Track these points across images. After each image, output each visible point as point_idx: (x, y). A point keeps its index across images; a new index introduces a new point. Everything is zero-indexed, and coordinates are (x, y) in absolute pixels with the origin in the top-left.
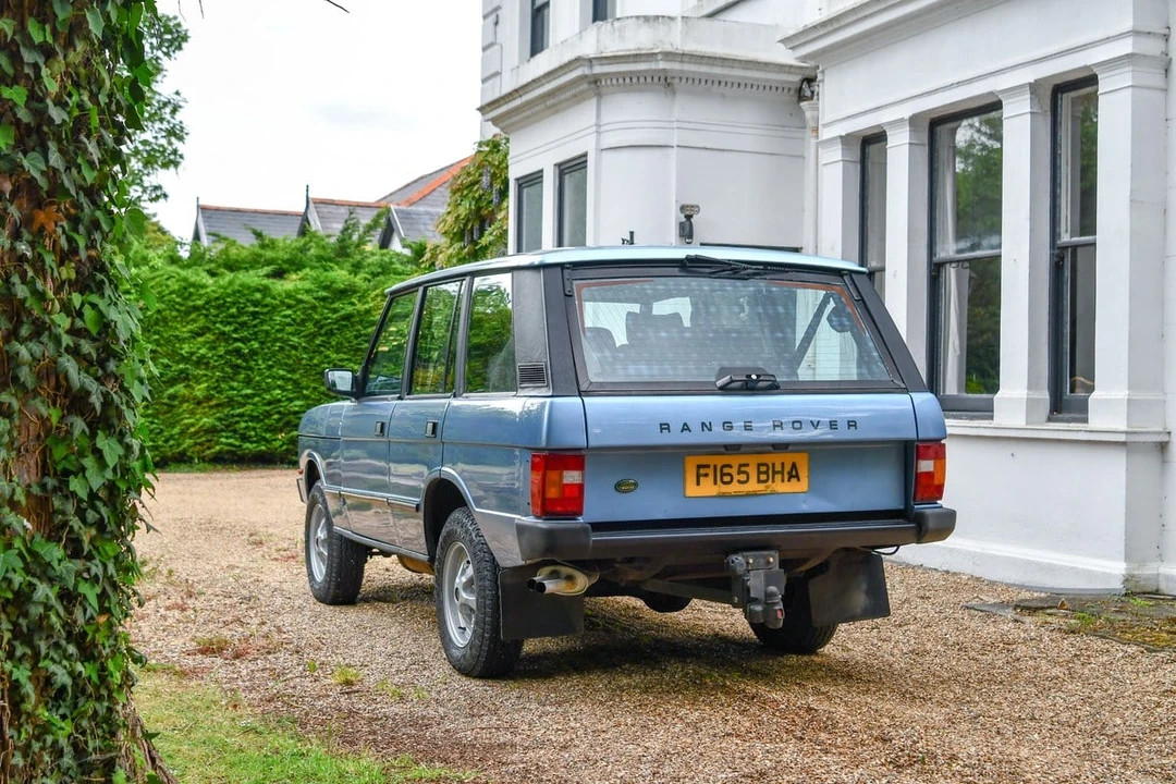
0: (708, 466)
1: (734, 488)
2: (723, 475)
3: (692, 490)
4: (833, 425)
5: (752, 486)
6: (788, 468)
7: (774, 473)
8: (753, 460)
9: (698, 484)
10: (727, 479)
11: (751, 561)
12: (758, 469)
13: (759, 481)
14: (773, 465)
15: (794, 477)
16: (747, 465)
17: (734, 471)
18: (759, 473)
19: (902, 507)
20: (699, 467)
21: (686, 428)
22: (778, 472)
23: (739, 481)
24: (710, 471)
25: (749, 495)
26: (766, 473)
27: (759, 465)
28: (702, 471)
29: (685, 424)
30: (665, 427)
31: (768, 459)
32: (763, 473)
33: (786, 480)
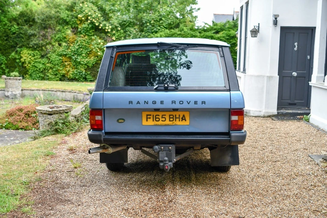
0: (151, 115)
1: (160, 123)
2: (156, 118)
3: (145, 123)
4: (196, 103)
5: (167, 122)
6: (181, 117)
7: (176, 118)
8: (167, 114)
9: (147, 121)
10: (157, 119)
11: (162, 148)
12: (170, 117)
13: (170, 121)
14: (176, 115)
15: (184, 120)
16: (165, 115)
17: (160, 117)
18: (170, 118)
19: (228, 132)
20: (147, 115)
21: (138, 103)
22: (177, 118)
23: (162, 121)
24: (151, 117)
25: (166, 125)
26: (173, 118)
28: (148, 117)
29: (138, 101)
30: (130, 102)
31: (174, 113)
32: (171, 118)
33: (181, 120)
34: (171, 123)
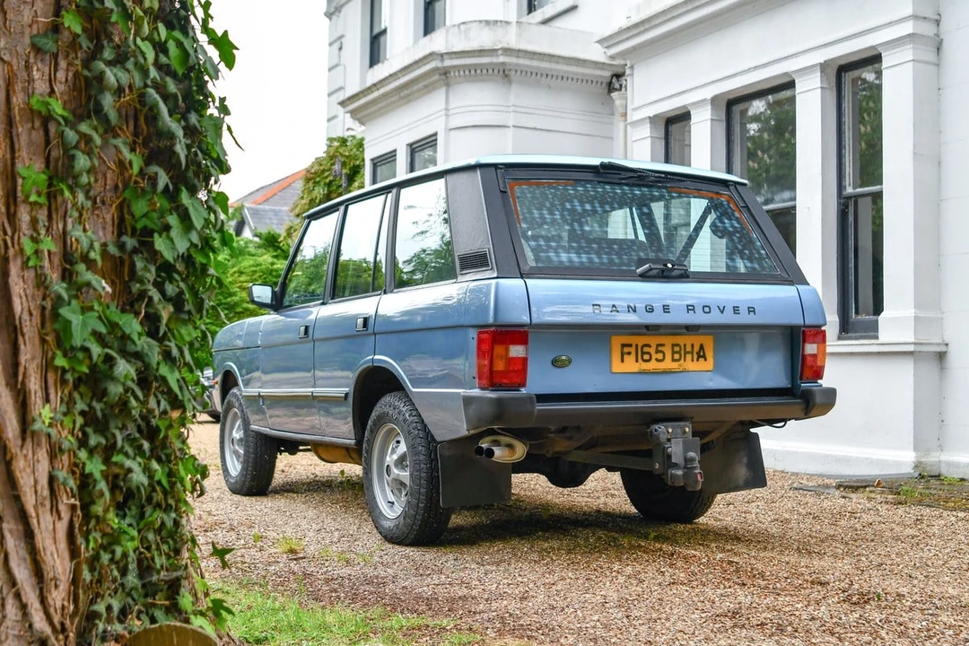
0: (630, 345)
1: (653, 365)
2: (643, 353)
3: (618, 366)
4: (736, 310)
5: (668, 364)
6: (697, 349)
7: (686, 353)
8: (668, 341)
9: (622, 361)
10: (647, 357)
11: (670, 430)
12: (673, 349)
13: (674, 360)
14: (685, 345)
15: (702, 357)
16: (662, 345)
17: (652, 350)
18: (673, 353)
19: (790, 386)
20: (623, 346)
21: (614, 309)
22: (688, 352)
23: (657, 360)
24: (633, 350)
25: (665, 372)
26: (679, 352)
27: (673, 345)
28: (626, 350)
29: (614, 306)
30: (597, 308)
31: (681, 340)
32: (677, 352)
33: (695, 359)
34: (674, 366)
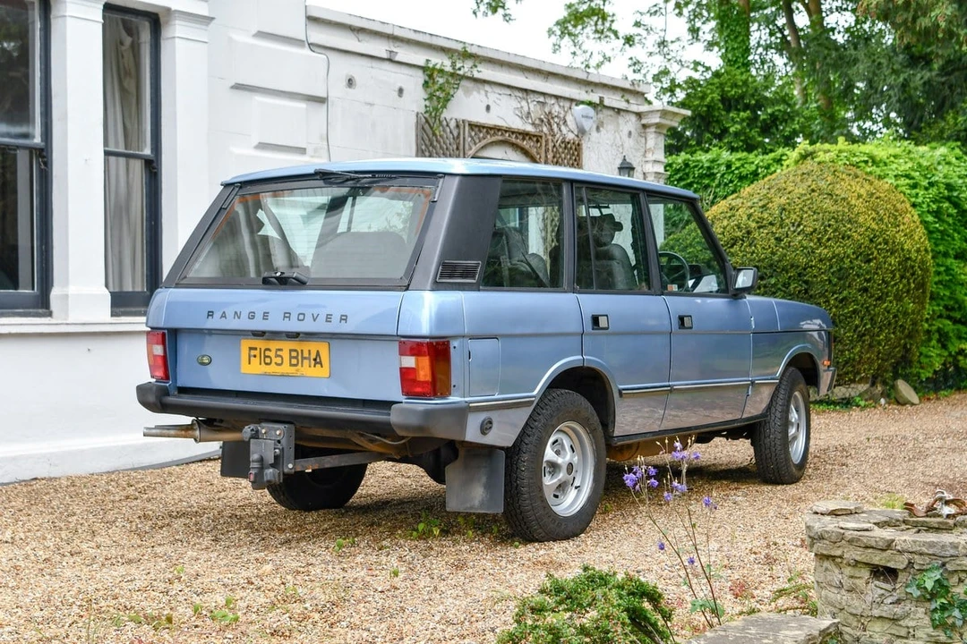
0: (256, 349)
1: (272, 369)
2: (266, 357)
3: (245, 367)
4: (328, 318)
5: (286, 369)
6: (313, 356)
7: (303, 358)
8: (287, 346)
9: (249, 363)
10: (268, 360)
11: (264, 431)
12: (290, 354)
13: (291, 365)
14: (303, 351)
15: (318, 363)
16: (282, 350)
17: (272, 354)
18: (291, 357)
20: (251, 349)
21: (224, 315)
22: (305, 358)
23: (276, 364)
24: (258, 353)
25: (282, 376)
26: (296, 358)
27: (291, 351)
28: (253, 353)
29: (224, 312)
30: (210, 313)
31: (299, 346)
32: (294, 357)
33: (312, 365)
34: (292, 370)
